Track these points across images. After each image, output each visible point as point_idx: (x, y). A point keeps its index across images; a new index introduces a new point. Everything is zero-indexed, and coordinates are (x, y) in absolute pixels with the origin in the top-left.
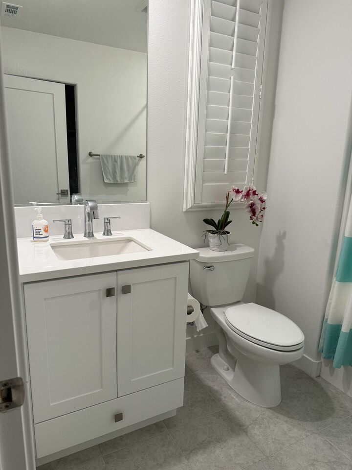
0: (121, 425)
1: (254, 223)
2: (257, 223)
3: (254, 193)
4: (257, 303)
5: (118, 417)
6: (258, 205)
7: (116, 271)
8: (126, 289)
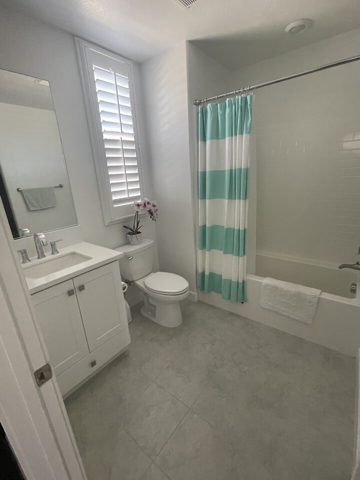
0: (96, 367)
1: (153, 219)
2: (155, 219)
3: (148, 203)
4: (160, 271)
5: (93, 364)
6: (153, 209)
7: (72, 278)
8: (82, 288)
